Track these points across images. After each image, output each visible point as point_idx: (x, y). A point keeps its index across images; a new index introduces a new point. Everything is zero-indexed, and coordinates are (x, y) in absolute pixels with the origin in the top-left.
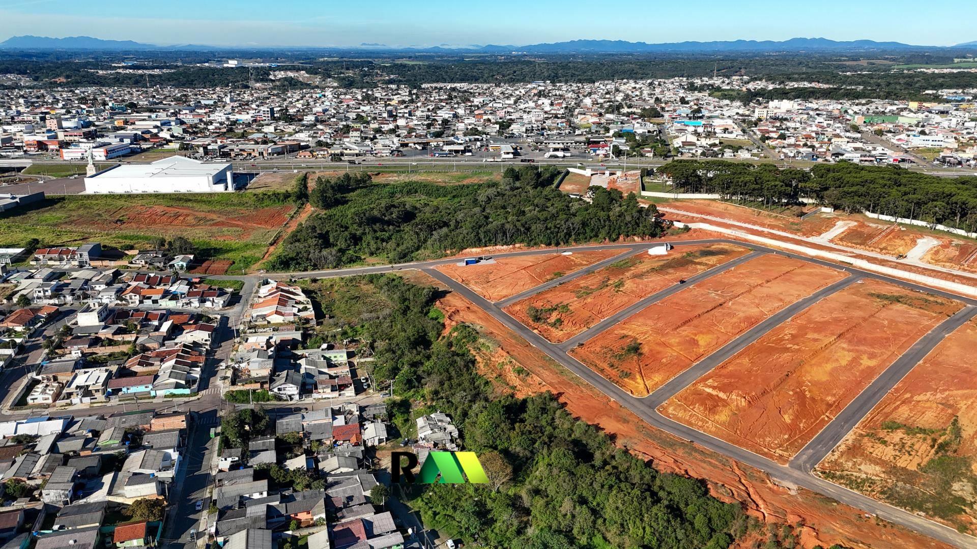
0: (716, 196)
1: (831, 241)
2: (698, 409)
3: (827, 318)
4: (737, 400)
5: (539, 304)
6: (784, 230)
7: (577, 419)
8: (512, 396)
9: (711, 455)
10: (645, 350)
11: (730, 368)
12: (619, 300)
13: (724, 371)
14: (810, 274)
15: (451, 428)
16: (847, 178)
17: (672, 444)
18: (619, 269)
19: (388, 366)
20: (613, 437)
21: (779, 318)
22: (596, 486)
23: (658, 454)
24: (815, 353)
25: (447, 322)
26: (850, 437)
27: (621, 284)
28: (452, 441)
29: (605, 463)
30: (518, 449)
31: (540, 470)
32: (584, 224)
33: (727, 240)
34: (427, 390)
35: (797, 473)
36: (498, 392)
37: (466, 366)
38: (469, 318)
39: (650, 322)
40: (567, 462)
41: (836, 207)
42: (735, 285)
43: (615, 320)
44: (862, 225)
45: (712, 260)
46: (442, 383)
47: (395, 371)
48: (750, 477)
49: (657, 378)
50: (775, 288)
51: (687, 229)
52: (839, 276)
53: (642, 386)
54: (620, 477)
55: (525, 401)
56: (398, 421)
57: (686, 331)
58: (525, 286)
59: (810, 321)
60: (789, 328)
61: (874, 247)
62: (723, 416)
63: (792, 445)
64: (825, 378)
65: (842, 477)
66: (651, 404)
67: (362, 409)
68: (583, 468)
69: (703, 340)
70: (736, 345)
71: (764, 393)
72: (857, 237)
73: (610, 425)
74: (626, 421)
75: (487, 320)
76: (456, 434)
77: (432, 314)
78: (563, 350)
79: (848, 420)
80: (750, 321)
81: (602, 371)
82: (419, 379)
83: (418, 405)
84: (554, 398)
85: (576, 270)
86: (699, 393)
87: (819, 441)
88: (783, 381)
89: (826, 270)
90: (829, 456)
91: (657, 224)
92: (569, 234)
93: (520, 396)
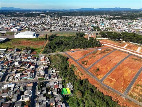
0: (108, 39)
1: (125, 48)
2: (109, 82)
3: (127, 63)
4: (114, 80)
5: (83, 60)
6: (118, 45)
7: (91, 84)
8: (80, 79)
9: (111, 91)
10: (100, 70)
11: (113, 73)
12: (95, 60)
13: (112, 74)
14: (123, 54)
15: (72, 86)
16: (127, 35)
17: (105, 89)
18: (94, 53)
19: (61, 73)
20: (97, 88)
21: (119, 63)
22: (95, 98)
23: (104, 91)
24: (126, 70)
25: (70, 64)
26: (132, 88)
27: (95, 57)
29: (96, 93)
30: (83, 90)
31: (86, 95)
32: (89, 44)
33: (110, 47)
34: (68, 77)
35: (125, 95)
36: (78, 78)
37: (73, 73)
38: (73, 63)
39: (100, 64)
40: (90, 93)
41: (126, 41)
42: (112, 57)
43: (95, 64)
44: (130, 45)
45: (108, 51)
46: (70, 77)
47: (63, 74)
48: (118, 96)
49: (102, 75)
50: (118, 57)
51: (104, 45)
52: (127, 55)
53: (100, 77)
54: (98, 96)
55: (83, 80)
56: (64, 84)
57: (106, 66)
58: (81, 57)
59: (124, 64)
60: (121, 65)
61: (132, 49)
62: (113, 83)
63: (124, 89)
64: (127, 76)
65: (132, 96)
66: (102, 81)
67: (58, 82)
68: (93, 94)
69: (108, 68)
70: (113, 69)
71: (118, 79)
72: (129, 47)
73: (96, 85)
74: (98, 84)
75: (76, 64)
76: (73, 87)
77: (67, 62)
78: (87, 70)
79: (132, 84)
80: (115, 64)
81: (94, 74)
82: (66, 75)
83: (66, 81)
84: (87, 80)
85: (88, 53)
86: (109, 79)
87: (127, 89)
88: (121, 76)
89: (125, 53)
90: (130, 92)
91: (99, 44)
92: (86, 46)
93: (82, 79)
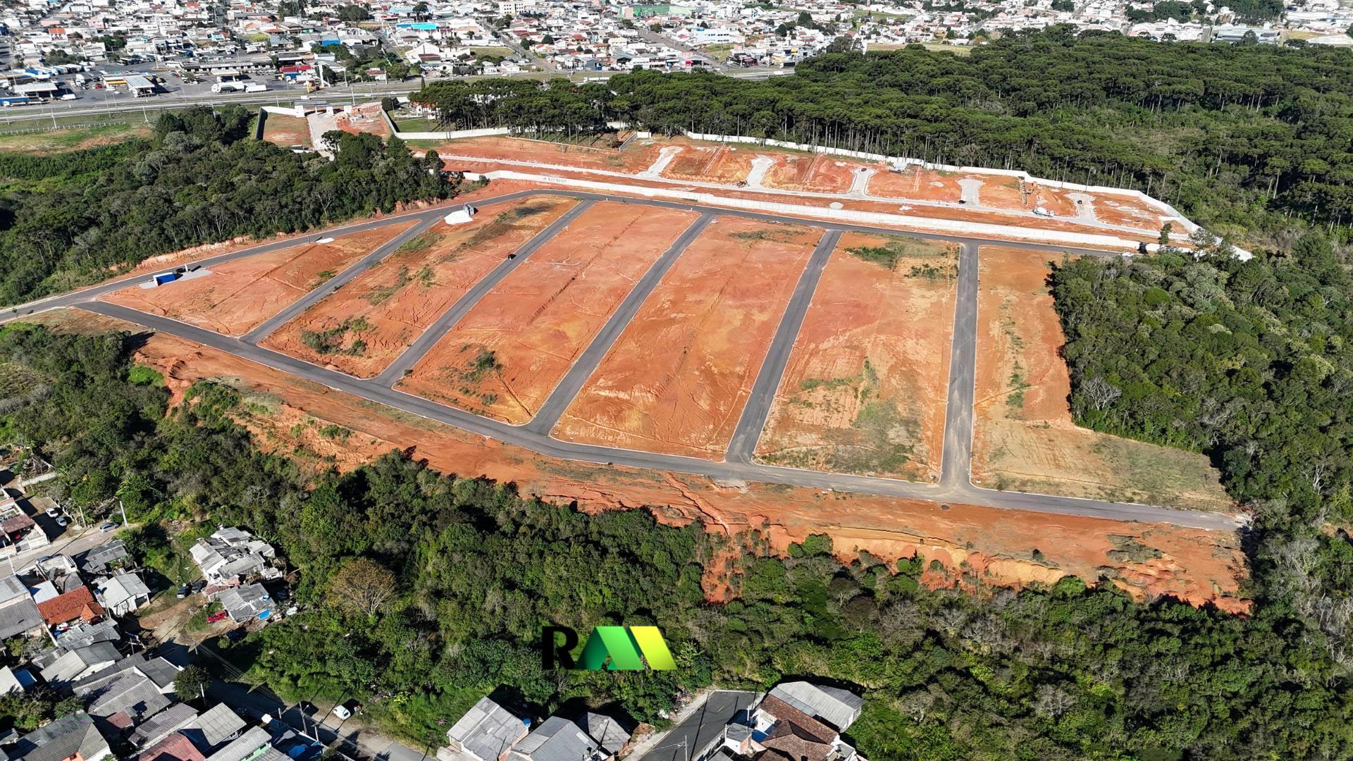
0: (504, 130)
1: (663, 175)
2: (602, 422)
3: (701, 273)
4: (641, 396)
5: (316, 326)
6: (605, 168)
7: (452, 477)
8: (335, 471)
9: (639, 474)
10: (502, 359)
11: (618, 359)
12: (437, 297)
13: (614, 365)
14: (657, 221)
15: (257, 546)
16: (659, 89)
17: (589, 475)
18: (415, 250)
19: (93, 479)
20: (512, 487)
21: (646, 286)
22: (522, 558)
23: (577, 491)
24: (705, 318)
25: (172, 384)
26: (774, 408)
27: (428, 275)
28: (268, 564)
29: (517, 525)
30: (388, 545)
31: (431, 563)
32: (340, 192)
33: (542, 190)
34: (187, 496)
35: (737, 467)
36: (308, 471)
37: (239, 446)
38: (209, 370)
39: (492, 320)
40: (468, 539)
41: (654, 130)
42: (578, 250)
43: (442, 328)
44: (689, 150)
45: (536, 220)
46: (206, 483)
47: (110, 484)
48: (693, 486)
49: (534, 393)
50: (629, 245)
51: (485, 182)
52: (690, 218)
53: (518, 409)
54: (546, 537)
55: (361, 474)
56: (156, 561)
57: (545, 322)
58: (280, 301)
59: (683, 280)
60: (663, 294)
61: (711, 176)
62: (633, 421)
63: (721, 434)
64: (725, 346)
65: (784, 457)
66: (541, 428)
67: (80, 560)
68: (492, 542)
69: (571, 330)
70: (612, 330)
71: (669, 380)
72: (689, 165)
73: (501, 474)
74: (518, 462)
75: (241, 366)
76: (270, 552)
77: (135, 377)
78: (385, 384)
79: (766, 388)
80: (617, 293)
81: (456, 401)
82: (161, 485)
83: (179, 527)
84: (406, 456)
85: (351, 263)
86: (593, 400)
87: (746, 422)
88: (683, 362)
89: (672, 213)
90: (764, 437)
91: (443, 179)
92: (318, 211)
93: (348, 468)
